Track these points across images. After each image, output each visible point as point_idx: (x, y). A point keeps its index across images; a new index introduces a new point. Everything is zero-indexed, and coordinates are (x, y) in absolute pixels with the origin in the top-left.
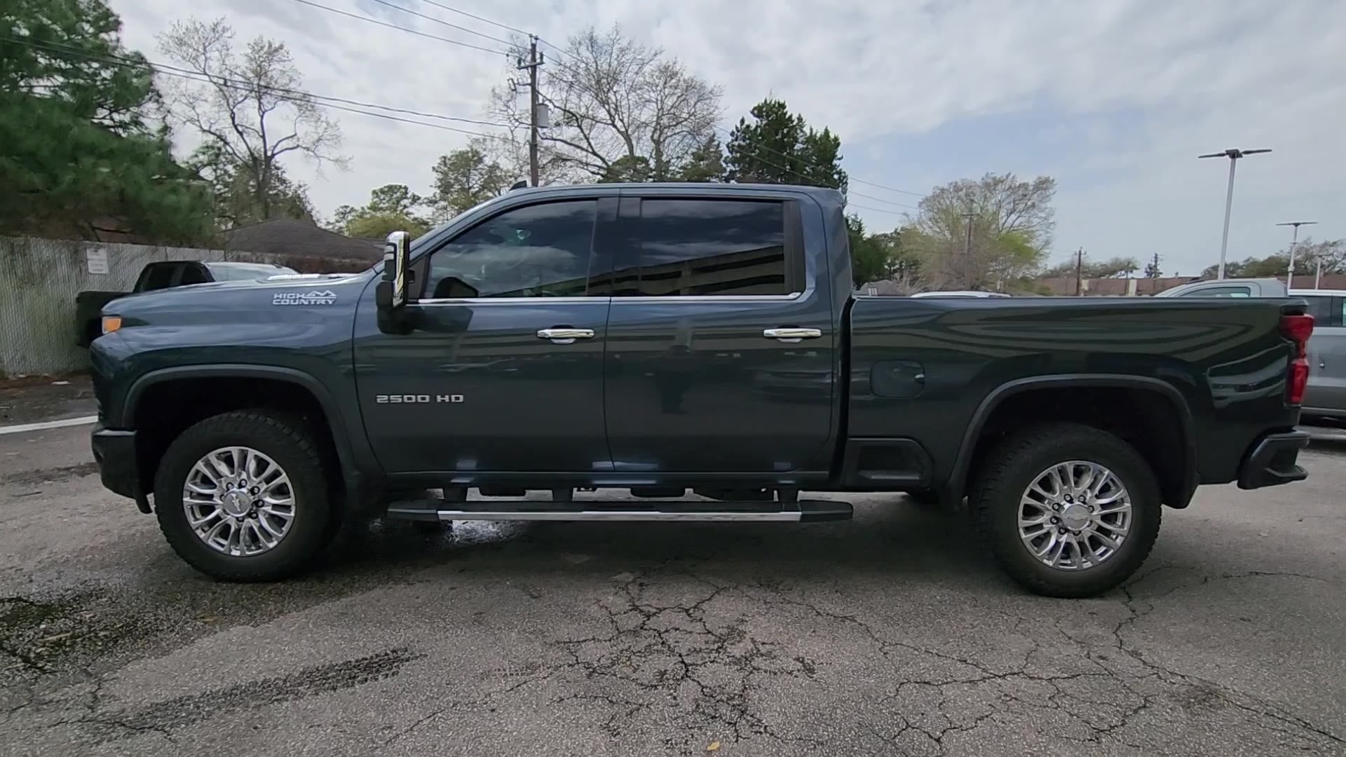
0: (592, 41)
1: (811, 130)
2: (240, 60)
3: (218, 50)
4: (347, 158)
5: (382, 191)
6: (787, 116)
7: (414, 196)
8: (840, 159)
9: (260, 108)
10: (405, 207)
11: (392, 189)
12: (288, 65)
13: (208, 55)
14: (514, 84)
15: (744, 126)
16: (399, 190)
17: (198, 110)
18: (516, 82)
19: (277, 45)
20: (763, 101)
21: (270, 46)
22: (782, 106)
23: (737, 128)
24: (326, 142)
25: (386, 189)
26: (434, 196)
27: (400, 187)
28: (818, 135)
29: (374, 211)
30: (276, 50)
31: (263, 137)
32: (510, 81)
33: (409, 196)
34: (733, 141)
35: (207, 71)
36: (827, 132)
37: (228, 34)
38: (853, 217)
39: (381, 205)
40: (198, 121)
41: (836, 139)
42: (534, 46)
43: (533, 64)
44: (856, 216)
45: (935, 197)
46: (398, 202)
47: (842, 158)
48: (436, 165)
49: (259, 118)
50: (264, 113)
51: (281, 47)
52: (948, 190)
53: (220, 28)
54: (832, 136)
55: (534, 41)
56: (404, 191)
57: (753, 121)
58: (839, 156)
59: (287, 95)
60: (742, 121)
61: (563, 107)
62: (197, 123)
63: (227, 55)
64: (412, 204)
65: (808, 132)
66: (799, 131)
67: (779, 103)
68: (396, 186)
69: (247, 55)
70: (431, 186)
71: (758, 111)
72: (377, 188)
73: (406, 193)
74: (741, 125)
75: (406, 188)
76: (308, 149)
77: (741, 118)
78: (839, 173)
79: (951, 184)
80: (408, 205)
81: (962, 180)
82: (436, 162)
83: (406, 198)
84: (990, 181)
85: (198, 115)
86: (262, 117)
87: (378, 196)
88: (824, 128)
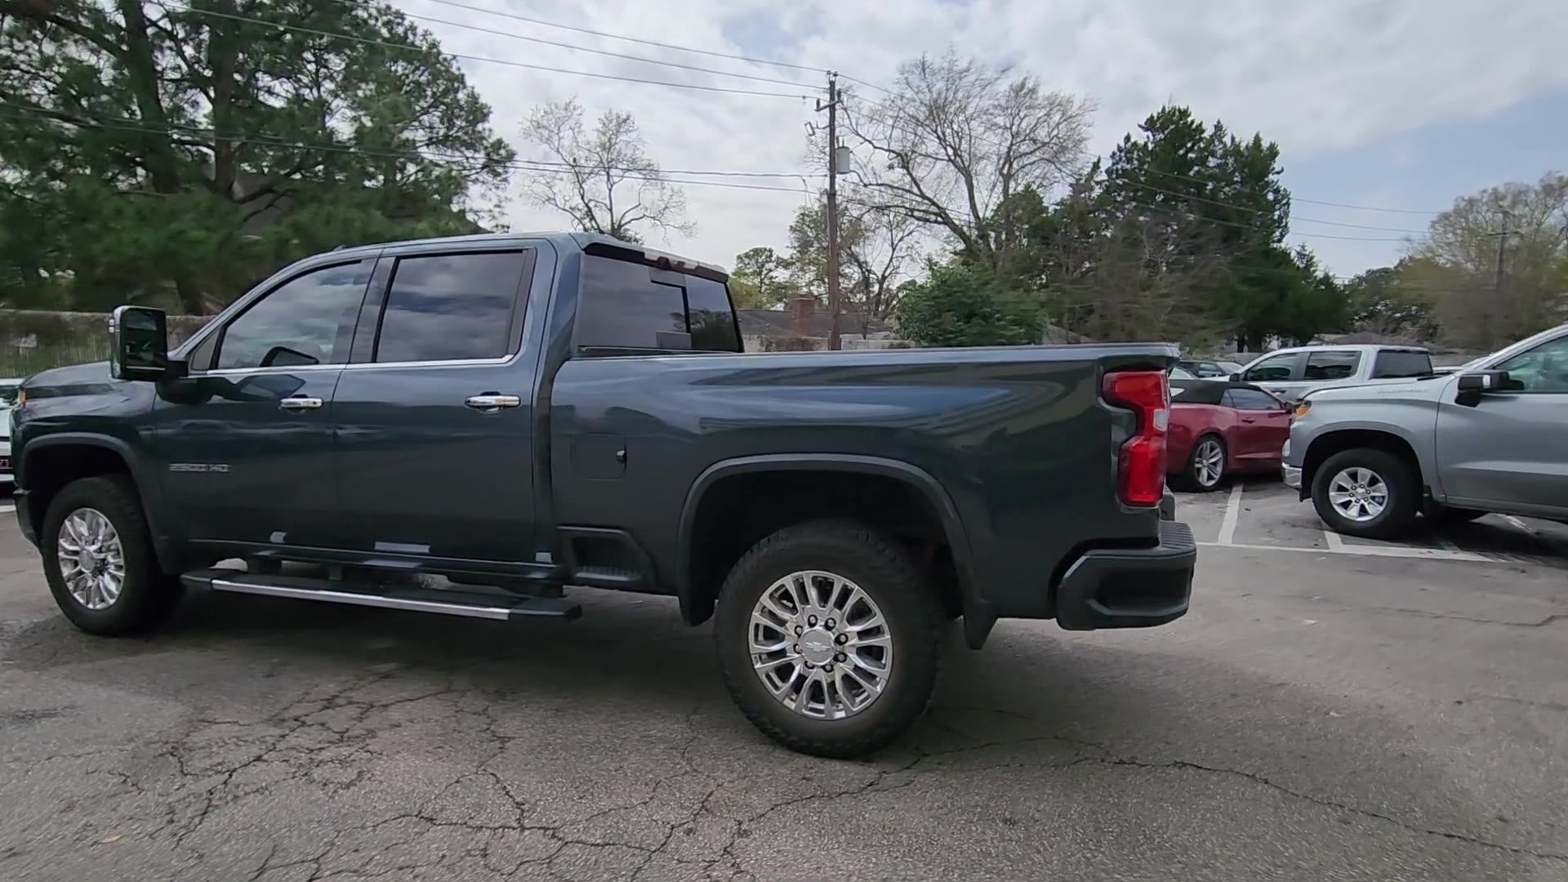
0: (923, 66)
1: (1233, 139)
2: (591, 133)
3: (571, 128)
4: (691, 224)
5: (747, 255)
6: (1194, 126)
7: (778, 258)
8: (1278, 173)
9: (608, 180)
10: (770, 270)
11: (757, 252)
12: (634, 135)
13: (561, 134)
14: (812, 129)
15: (1129, 144)
16: (763, 253)
17: (555, 190)
18: (814, 126)
19: (624, 117)
20: (1160, 110)
21: (619, 117)
22: (1184, 114)
23: (1119, 147)
24: (672, 210)
25: (752, 253)
26: (792, 258)
27: (765, 249)
28: (1243, 145)
29: (739, 277)
30: (625, 121)
31: (611, 210)
32: (808, 126)
33: (773, 259)
34: (1114, 164)
35: (560, 150)
36: (1257, 140)
37: (578, 112)
38: (1299, 249)
39: (746, 271)
40: (554, 199)
41: (1272, 147)
42: (832, 84)
43: (833, 103)
44: (1303, 247)
45: (1458, 212)
46: (763, 266)
47: (1282, 170)
48: (793, 224)
49: (608, 191)
50: (612, 186)
51: (628, 119)
52: (1480, 200)
53: (571, 107)
54: (1265, 144)
55: (833, 79)
56: (769, 254)
57: (1141, 137)
58: (1277, 170)
59: (633, 166)
60: (1128, 139)
61: (886, 147)
62: (553, 202)
63: (579, 132)
64: (776, 267)
65: (1229, 144)
66: (1217, 143)
67: (1179, 110)
68: (761, 250)
69: (598, 131)
70: (787, 247)
71: (1150, 125)
72: (742, 252)
73: (771, 256)
74: (1126, 143)
75: (771, 251)
76: (654, 218)
77: (1126, 134)
78: (1277, 191)
79: (1484, 191)
80: (773, 268)
81: (1506, 184)
82: (792, 220)
83: (771, 261)
84: (1554, 182)
85: (554, 194)
86: (610, 190)
87: (742, 261)
88: (1254, 135)
